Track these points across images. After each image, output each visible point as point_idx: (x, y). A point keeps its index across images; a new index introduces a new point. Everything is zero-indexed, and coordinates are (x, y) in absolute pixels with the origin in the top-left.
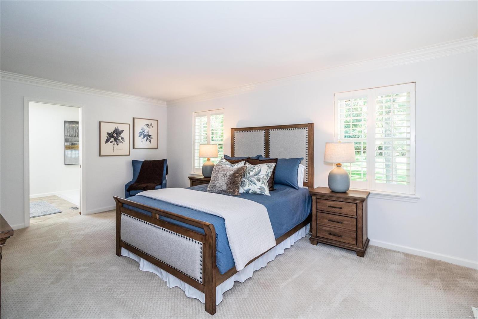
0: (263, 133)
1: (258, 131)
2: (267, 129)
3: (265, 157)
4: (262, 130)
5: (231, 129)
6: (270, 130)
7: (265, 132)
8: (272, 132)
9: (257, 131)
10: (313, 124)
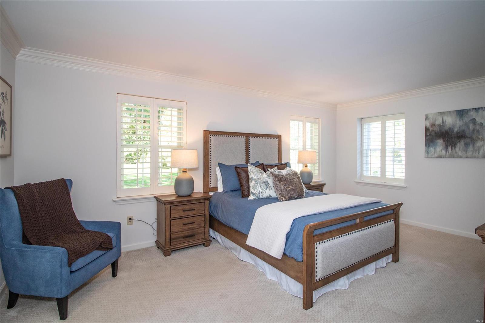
0: (243, 139)
1: (239, 136)
2: (247, 136)
3: (245, 163)
4: (242, 137)
5: (205, 131)
6: (250, 137)
7: (245, 138)
8: (251, 139)
9: (237, 136)
10: (281, 135)
